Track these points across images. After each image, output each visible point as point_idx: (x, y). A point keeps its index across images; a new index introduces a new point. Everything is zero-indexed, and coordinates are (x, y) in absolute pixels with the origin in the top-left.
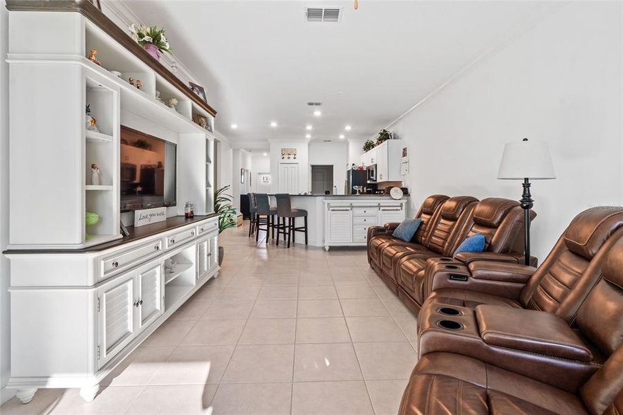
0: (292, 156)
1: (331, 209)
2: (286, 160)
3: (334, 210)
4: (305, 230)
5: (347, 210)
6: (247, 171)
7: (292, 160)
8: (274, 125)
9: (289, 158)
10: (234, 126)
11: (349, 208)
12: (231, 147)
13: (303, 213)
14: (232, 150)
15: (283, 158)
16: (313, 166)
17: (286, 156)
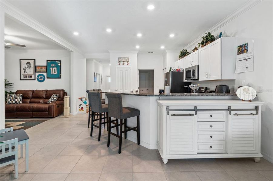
0: (126, 63)
1: (171, 113)
2: (121, 66)
3: (174, 115)
4: (137, 129)
5: (190, 115)
6: (99, 74)
7: (125, 66)
8: (109, 30)
9: (123, 64)
10: (76, 34)
11: (193, 112)
12: (84, 58)
13: (135, 112)
14: (85, 60)
15: (119, 64)
16: (140, 71)
17: (122, 63)
